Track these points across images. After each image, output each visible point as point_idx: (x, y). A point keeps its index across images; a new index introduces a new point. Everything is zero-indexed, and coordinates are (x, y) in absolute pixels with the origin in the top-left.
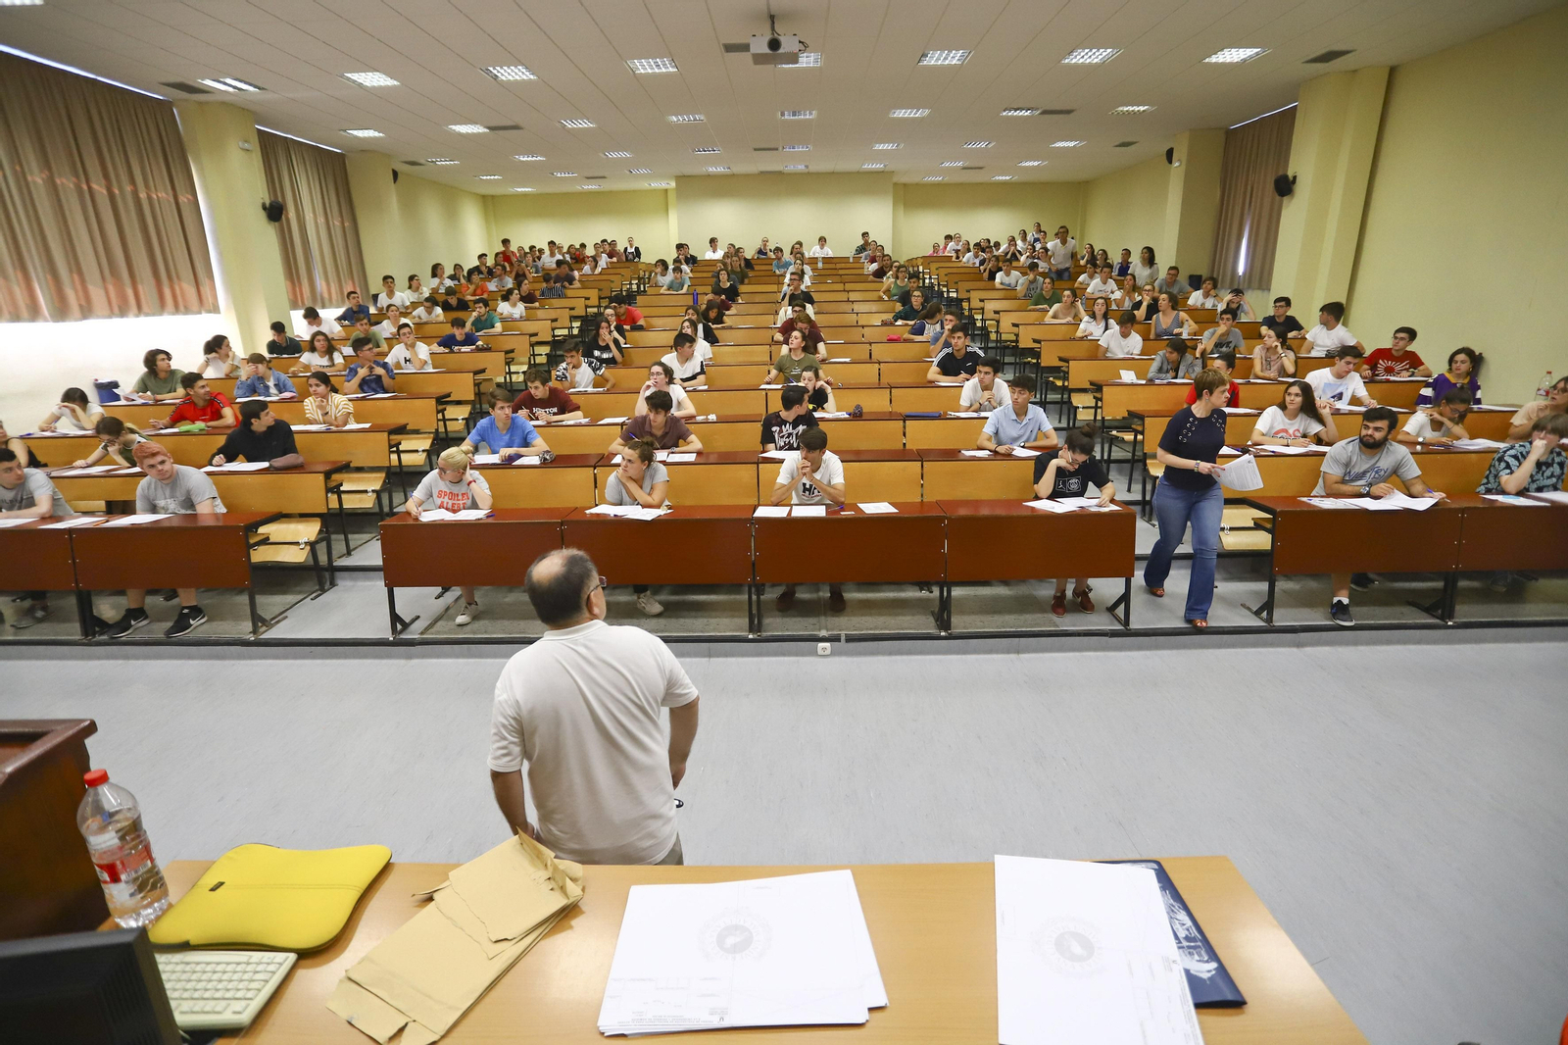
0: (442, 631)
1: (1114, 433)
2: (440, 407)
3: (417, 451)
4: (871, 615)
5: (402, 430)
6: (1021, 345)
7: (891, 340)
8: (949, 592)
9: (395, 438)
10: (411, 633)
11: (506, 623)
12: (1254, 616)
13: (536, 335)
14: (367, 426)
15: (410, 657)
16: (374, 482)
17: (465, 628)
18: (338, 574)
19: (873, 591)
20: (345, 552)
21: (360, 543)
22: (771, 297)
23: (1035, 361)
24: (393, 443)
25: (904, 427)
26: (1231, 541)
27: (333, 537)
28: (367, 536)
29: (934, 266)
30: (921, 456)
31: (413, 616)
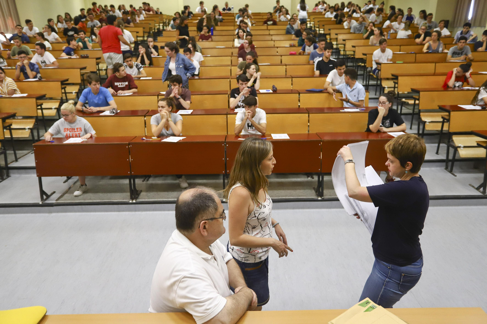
0: (67, 199)
1: (404, 100)
2: (63, 86)
3: (51, 109)
4: (284, 189)
5: (42, 97)
6: (357, 57)
7: (291, 54)
8: (323, 178)
9: (40, 102)
10: (51, 200)
11: (101, 194)
12: (476, 191)
14: (25, 95)
15: (51, 212)
16: (29, 124)
17: (79, 197)
18: (11, 171)
19: (284, 178)
20: (14, 159)
21: (22, 155)
22: (231, 33)
23: (363, 65)
24: (39, 104)
25: (299, 98)
26: (463, 153)
27: (8, 152)
28: (25, 152)
29: (312, 17)
30: (308, 111)
31: (52, 192)
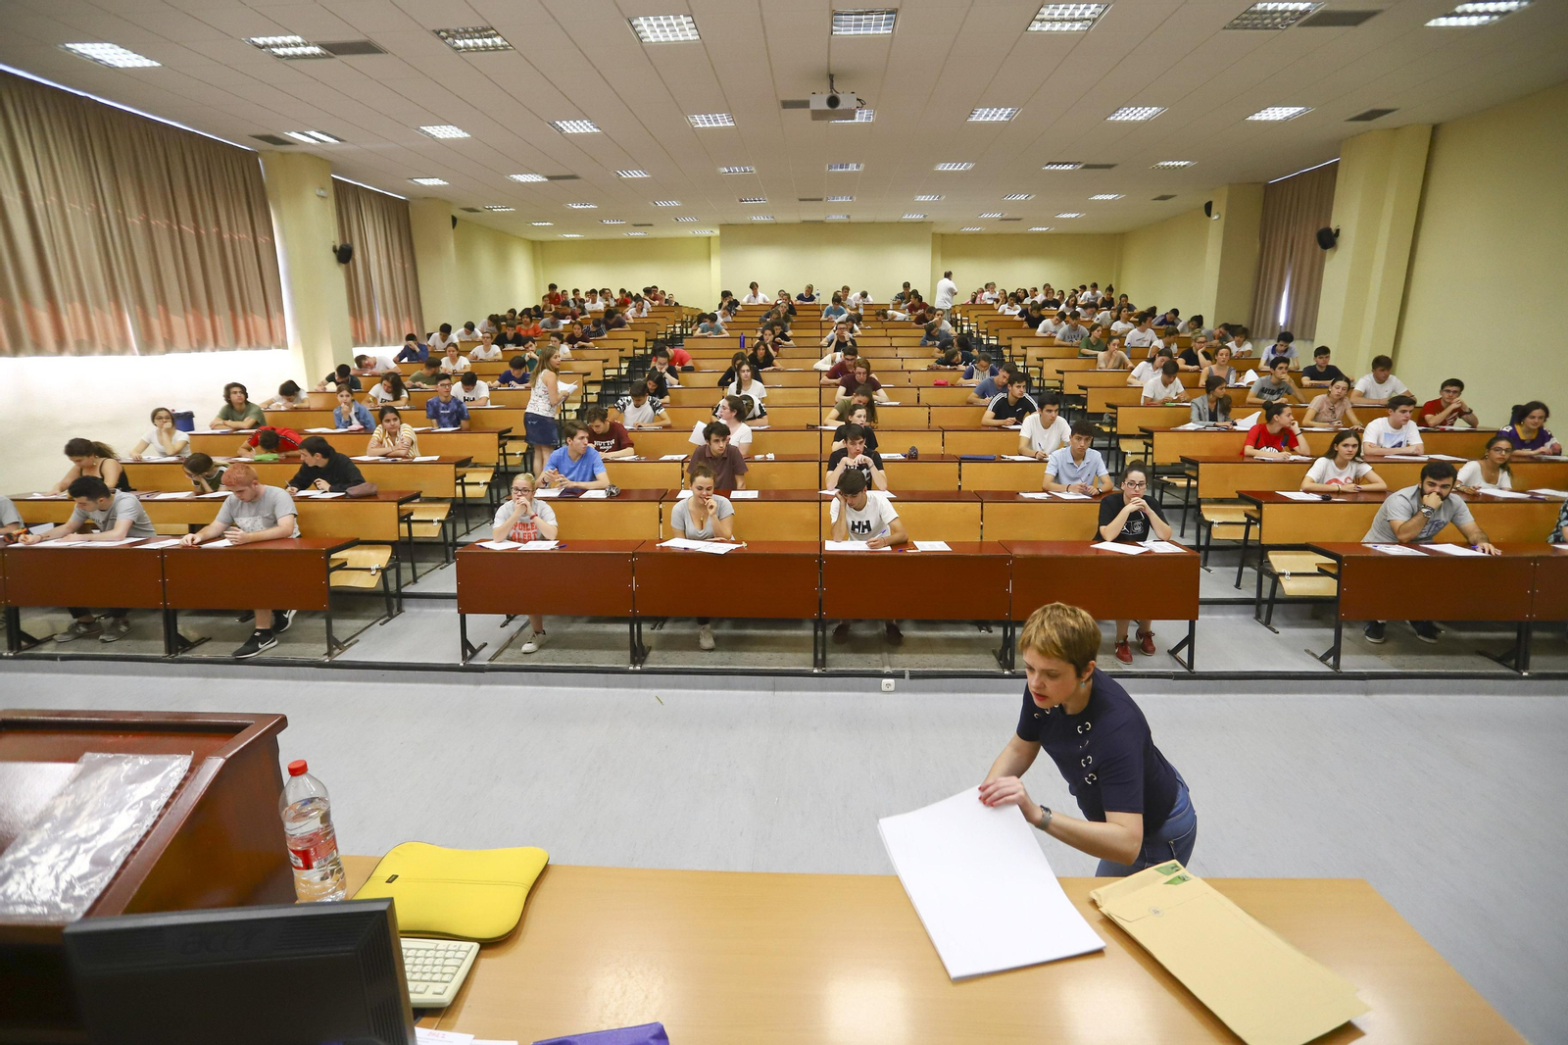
0: (506, 659)
1: (1165, 478)
2: (502, 442)
3: (478, 484)
4: (933, 653)
5: (465, 463)
6: (1066, 392)
7: (938, 385)
8: (1013, 632)
9: (461, 470)
10: (480, 660)
11: (573, 652)
12: (1321, 663)
13: (589, 374)
14: (436, 458)
15: (478, 683)
16: (440, 513)
17: (533, 656)
18: (405, 600)
19: (932, 630)
20: (411, 578)
21: (425, 571)
23: (1080, 407)
24: (459, 475)
25: (960, 470)
26: (1291, 587)
27: (403, 565)
28: (430, 565)
29: (973, 314)
30: (979, 497)
31: (481, 643)
